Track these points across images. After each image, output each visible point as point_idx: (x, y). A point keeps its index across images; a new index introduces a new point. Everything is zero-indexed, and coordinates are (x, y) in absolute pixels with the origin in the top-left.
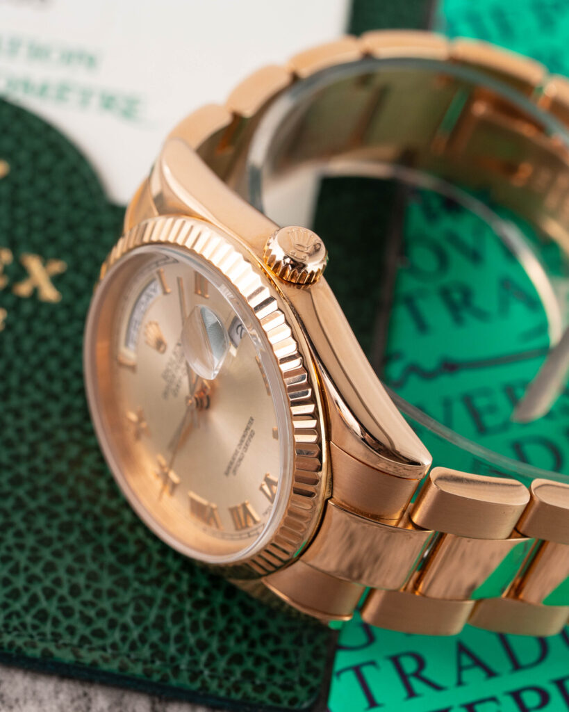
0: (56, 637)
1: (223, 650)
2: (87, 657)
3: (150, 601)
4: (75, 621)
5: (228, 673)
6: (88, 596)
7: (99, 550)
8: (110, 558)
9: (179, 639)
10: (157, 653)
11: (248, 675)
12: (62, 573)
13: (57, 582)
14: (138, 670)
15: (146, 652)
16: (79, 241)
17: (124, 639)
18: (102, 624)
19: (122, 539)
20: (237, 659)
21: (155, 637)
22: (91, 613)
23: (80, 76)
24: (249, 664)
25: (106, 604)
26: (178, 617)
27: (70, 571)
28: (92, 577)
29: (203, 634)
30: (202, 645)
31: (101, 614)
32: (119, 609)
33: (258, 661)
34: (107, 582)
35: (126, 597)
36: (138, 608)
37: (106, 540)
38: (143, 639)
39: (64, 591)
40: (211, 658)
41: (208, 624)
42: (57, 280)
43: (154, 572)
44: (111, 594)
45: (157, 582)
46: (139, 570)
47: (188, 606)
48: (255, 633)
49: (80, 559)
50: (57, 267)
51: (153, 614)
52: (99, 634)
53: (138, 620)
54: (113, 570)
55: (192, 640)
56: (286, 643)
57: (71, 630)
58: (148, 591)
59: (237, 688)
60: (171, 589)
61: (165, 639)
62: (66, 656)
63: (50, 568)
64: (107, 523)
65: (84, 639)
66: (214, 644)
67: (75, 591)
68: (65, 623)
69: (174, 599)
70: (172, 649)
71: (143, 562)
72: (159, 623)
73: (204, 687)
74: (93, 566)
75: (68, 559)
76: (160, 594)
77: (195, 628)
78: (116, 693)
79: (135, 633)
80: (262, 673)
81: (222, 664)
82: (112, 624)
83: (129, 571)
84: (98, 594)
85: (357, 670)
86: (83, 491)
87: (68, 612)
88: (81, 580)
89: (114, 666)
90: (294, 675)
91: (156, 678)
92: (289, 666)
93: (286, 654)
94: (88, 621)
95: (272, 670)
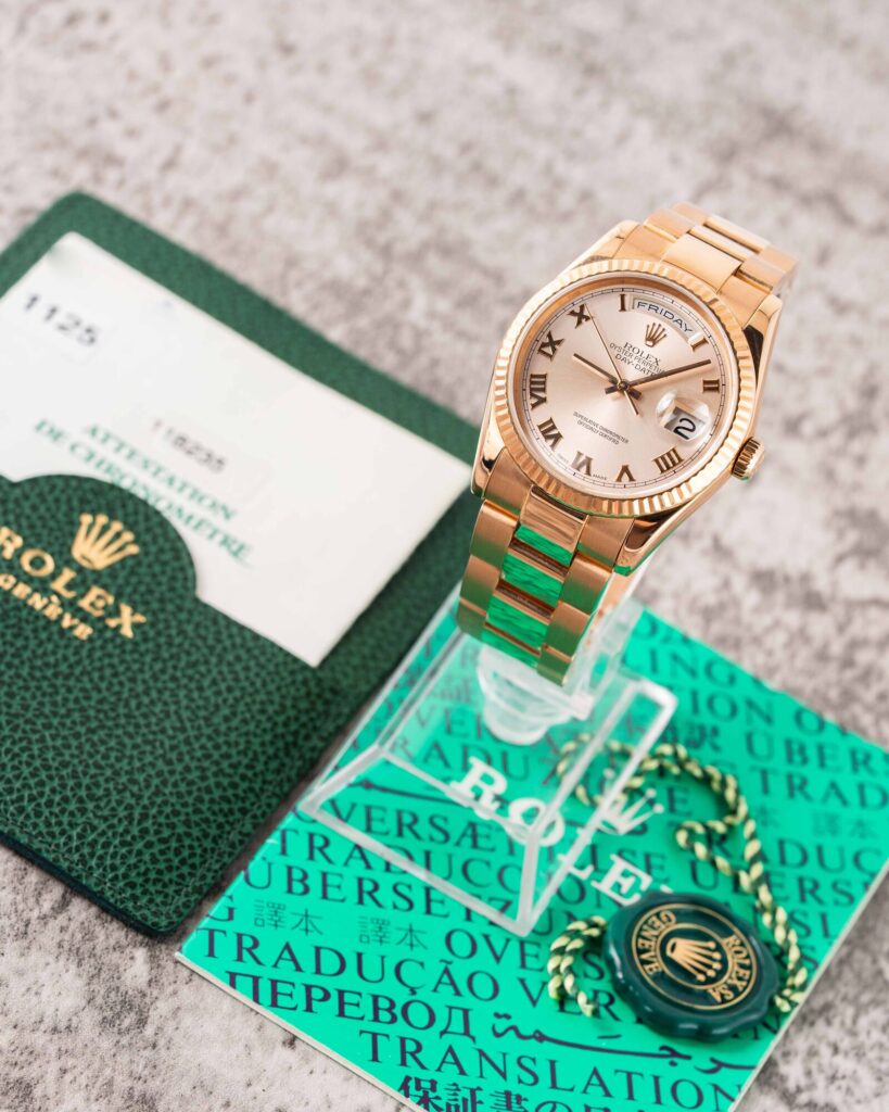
0: (23, 825)
1: (125, 876)
2: (36, 845)
3: (94, 828)
4: (40, 821)
5: (122, 891)
6: (56, 810)
7: (79, 785)
8: (83, 793)
9: (101, 858)
10: (83, 860)
11: (134, 898)
12: (47, 790)
13: (41, 794)
14: (65, 865)
15: (76, 857)
16: (163, 610)
17: (65, 844)
18: (56, 830)
19: (97, 785)
20: (132, 885)
21: (86, 850)
22: (53, 821)
23: (217, 520)
24: (138, 891)
25: (65, 819)
26: (106, 845)
27: (53, 791)
28: (66, 800)
29: (118, 862)
30: (114, 868)
31: (59, 824)
32: (72, 825)
33: (145, 892)
34: (73, 806)
35: (80, 820)
36: (84, 830)
37: (86, 781)
38: (78, 849)
39: (43, 801)
40: (116, 878)
41: (124, 857)
42: (136, 626)
43: (106, 812)
44: (72, 814)
45: (105, 819)
46: (98, 807)
47: (117, 842)
48: (153, 875)
49: (64, 786)
50: (140, 618)
51: (91, 837)
52: (52, 835)
53: (80, 836)
54: (81, 800)
55: (108, 862)
56: (171, 890)
57: (35, 826)
58: (96, 822)
59: (122, 902)
60: (111, 827)
61: (92, 855)
62: (24, 840)
63: (41, 784)
64: (93, 771)
65: (40, 834)
66: (122, 870)
67: (50, 803)
68: (33, 820)
69: (110, 834)
70: (93, 863)
71: (102, 804)
72: (93, 844)
73: (102, 892)
74: (69, 793)
75: (56, 782)
76: (103, 826)
77: (114, 856)
78: (45, 876)
79: (74, 844)
80: (144, 901)
81: (121, 884)
82: (63, 833)
83: (90, 806)
84: (63, 811)
85: (211, 933)
86: (87, 747)
87: (38, 814)
88: (57, 798)
89: (51, 857)
90: (164, 909)
91: (74, 874)
92: (164, 904)
93: (166, 896)
94: (48, 824)
95: (151, 901)
